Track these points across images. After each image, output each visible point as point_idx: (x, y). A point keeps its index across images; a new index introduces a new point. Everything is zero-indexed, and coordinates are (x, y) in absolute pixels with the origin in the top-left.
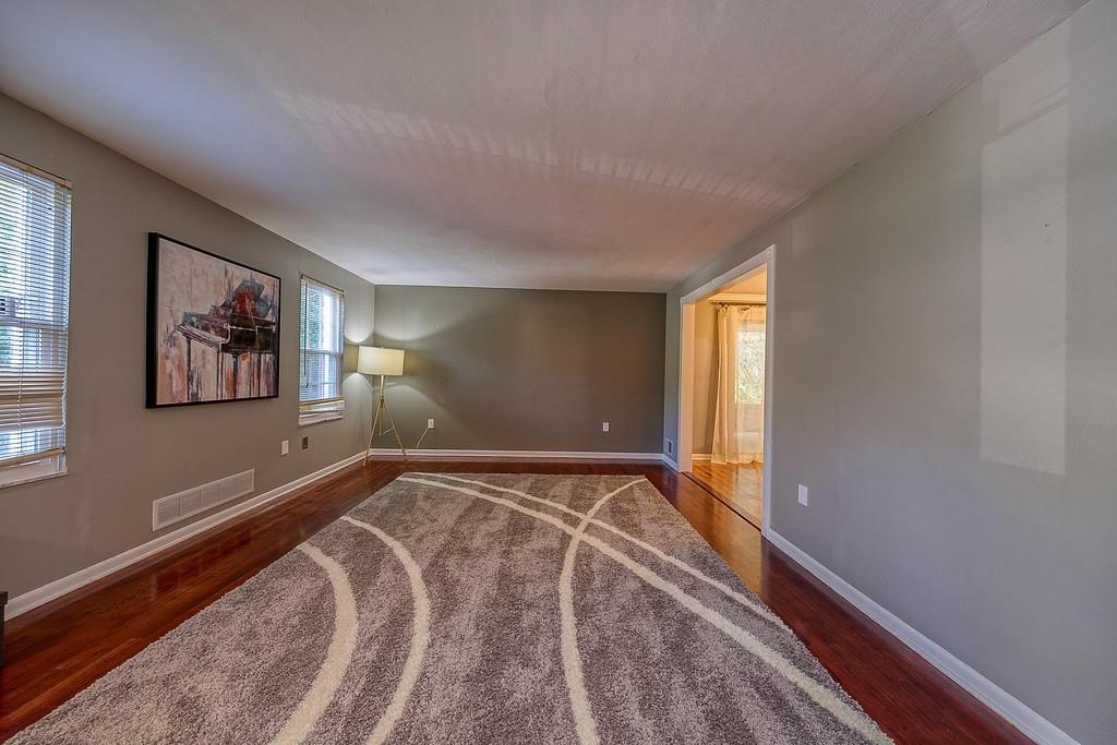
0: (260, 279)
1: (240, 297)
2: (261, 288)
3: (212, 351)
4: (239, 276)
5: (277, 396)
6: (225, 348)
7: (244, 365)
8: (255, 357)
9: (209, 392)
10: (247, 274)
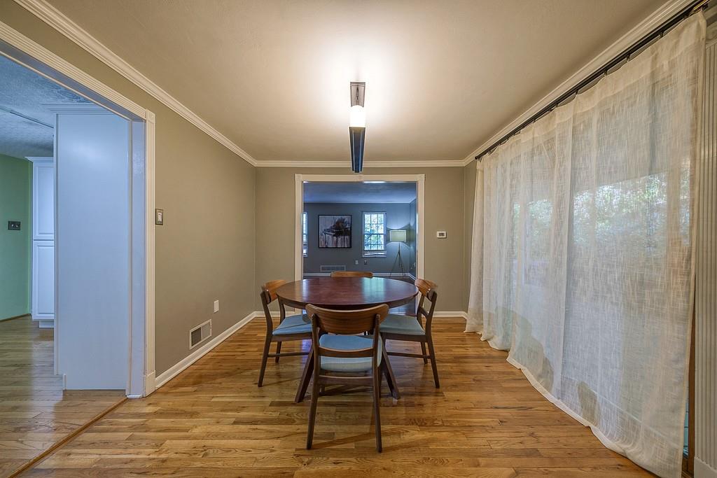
0: (344, 217)
1: (338, 223)
2: (344, 219)
3: (330, 237)
4: (337, 218)
5: (351, 247)
6: (334, 236)
7: (339, 239)
8: (343, 237)
9: (330, 246)
10: (340, 217)
